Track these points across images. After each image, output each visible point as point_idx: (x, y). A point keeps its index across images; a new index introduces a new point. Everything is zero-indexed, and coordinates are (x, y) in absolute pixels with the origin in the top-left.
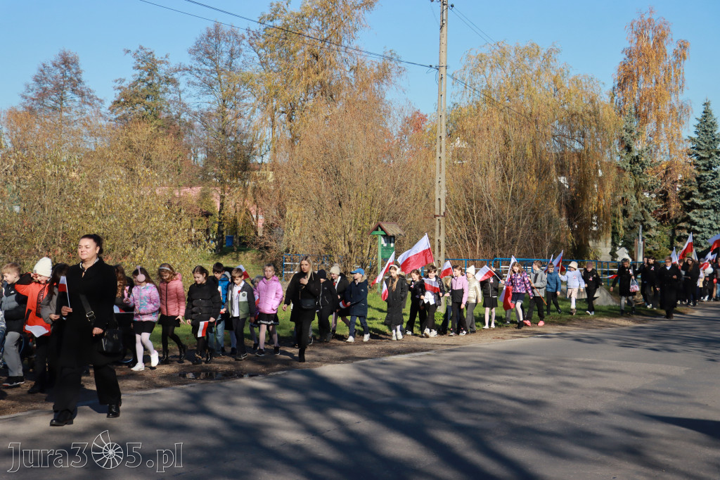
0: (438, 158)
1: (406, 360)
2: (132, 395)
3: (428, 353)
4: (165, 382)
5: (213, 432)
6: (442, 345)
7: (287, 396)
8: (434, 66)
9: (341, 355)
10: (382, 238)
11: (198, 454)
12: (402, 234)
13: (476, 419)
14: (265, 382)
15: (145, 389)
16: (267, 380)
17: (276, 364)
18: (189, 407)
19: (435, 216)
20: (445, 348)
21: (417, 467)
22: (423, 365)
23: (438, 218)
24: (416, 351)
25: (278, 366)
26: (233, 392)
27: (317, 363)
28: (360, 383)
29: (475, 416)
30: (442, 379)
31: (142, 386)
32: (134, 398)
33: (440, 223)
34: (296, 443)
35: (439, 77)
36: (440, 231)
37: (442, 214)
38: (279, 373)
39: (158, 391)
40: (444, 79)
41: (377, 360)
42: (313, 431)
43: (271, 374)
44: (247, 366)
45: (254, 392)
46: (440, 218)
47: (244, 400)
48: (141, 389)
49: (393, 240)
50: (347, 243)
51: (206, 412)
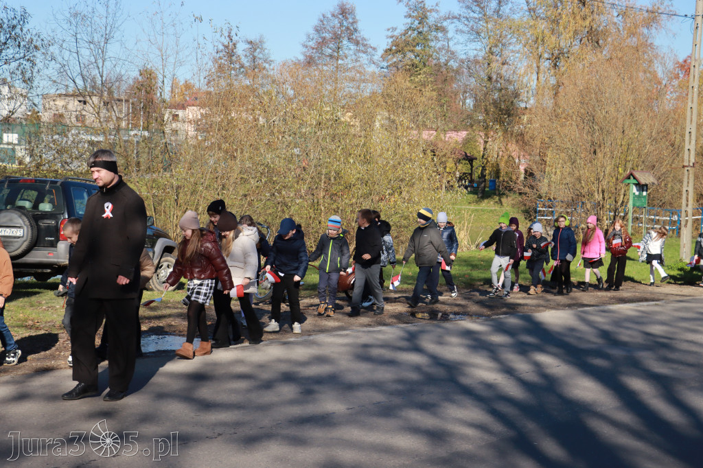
0: (689, 109)
1: (631, 310)
2: (359, 331)
3: (657, 303)
4: (395, 321)
5: (417, 368)
6: (677, 295)
7: (498, 339)
8: (689, 15)
9: (569, 302)
10: (634, 186)
11: (400, 387)
12: (656, 182)
13: (672, 369)
14: (483, 324)
15: (374, 326)
16: (486, 323)
17: (503, 307)
18: (404, 344)
19: (684, 167)
20: (678, 298)
21: (599, 409)
22: (645, 315)
23: (686, 169)
24: (646, 300)
25: (504, 310)
26: (450, 332)
27: (541, 308)
28: (572, 330)
29: (675, 366)
30: (656, 329)
31: (372, 324)
32: (360, 334)
33: (689, 174)
34: (492, 381)
35: (695, 26)
36: (688, 183)
37: (691, 165)
38: (501, 316)
39: (384, 328)
40: (699, 29)
41: (602, 308)
42: (509, 371)
43: (494, 317)
44: (474, 308)
45: (468, 334)
46: (689, 168)
47: (454, 340)
48: (369, 325)
49: (645, 188)
50: (600, 190)
51: (418, 349)
